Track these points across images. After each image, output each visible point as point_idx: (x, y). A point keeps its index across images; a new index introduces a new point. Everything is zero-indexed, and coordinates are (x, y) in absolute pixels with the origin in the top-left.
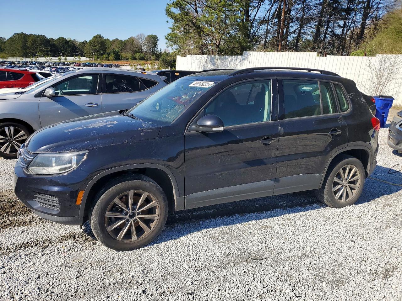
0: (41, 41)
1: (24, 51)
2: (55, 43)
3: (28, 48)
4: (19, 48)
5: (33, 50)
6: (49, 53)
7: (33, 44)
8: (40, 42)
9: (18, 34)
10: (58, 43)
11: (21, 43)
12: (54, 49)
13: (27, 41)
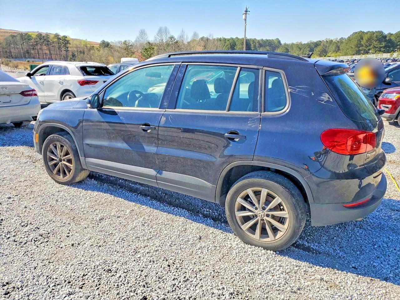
0: (377, 37)
1: (357, 49)
2: (393, 38)
3: (362, 46)
4: (353, 46)
5: (367, 46)
6: (382, 49)
7: (367, 41)
8: (376, 39)
9: (356, 33)
10: (395, 38)
11: (356, 41)
12: (389, 44)
13: (362, 39)
